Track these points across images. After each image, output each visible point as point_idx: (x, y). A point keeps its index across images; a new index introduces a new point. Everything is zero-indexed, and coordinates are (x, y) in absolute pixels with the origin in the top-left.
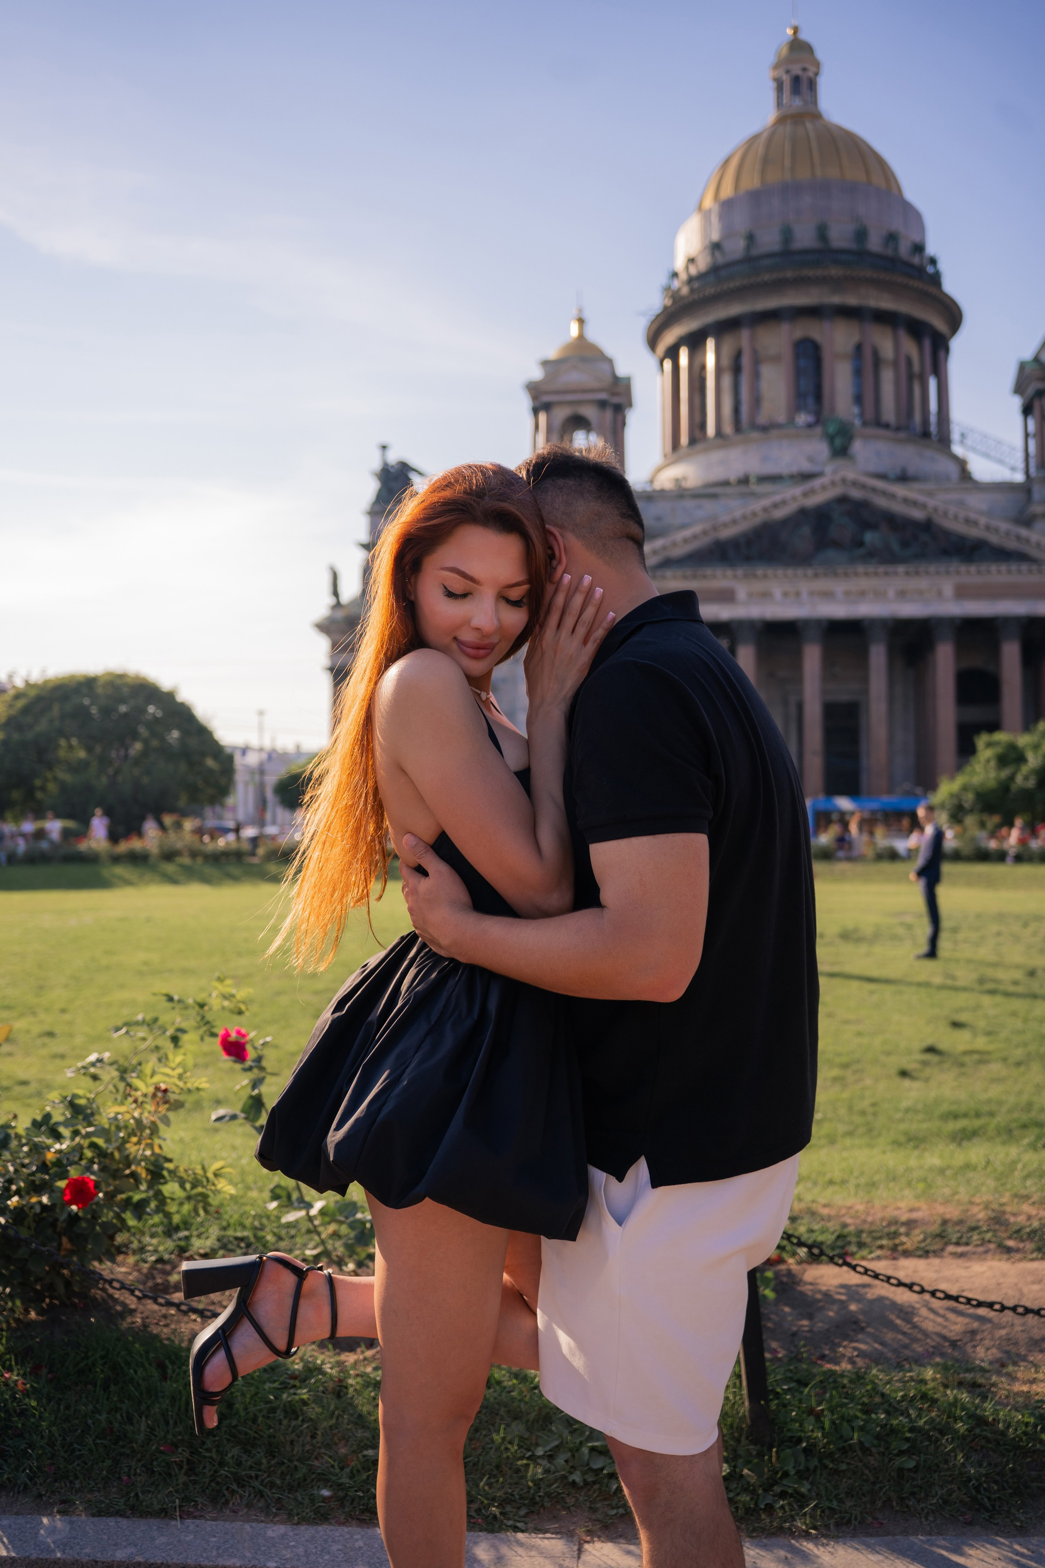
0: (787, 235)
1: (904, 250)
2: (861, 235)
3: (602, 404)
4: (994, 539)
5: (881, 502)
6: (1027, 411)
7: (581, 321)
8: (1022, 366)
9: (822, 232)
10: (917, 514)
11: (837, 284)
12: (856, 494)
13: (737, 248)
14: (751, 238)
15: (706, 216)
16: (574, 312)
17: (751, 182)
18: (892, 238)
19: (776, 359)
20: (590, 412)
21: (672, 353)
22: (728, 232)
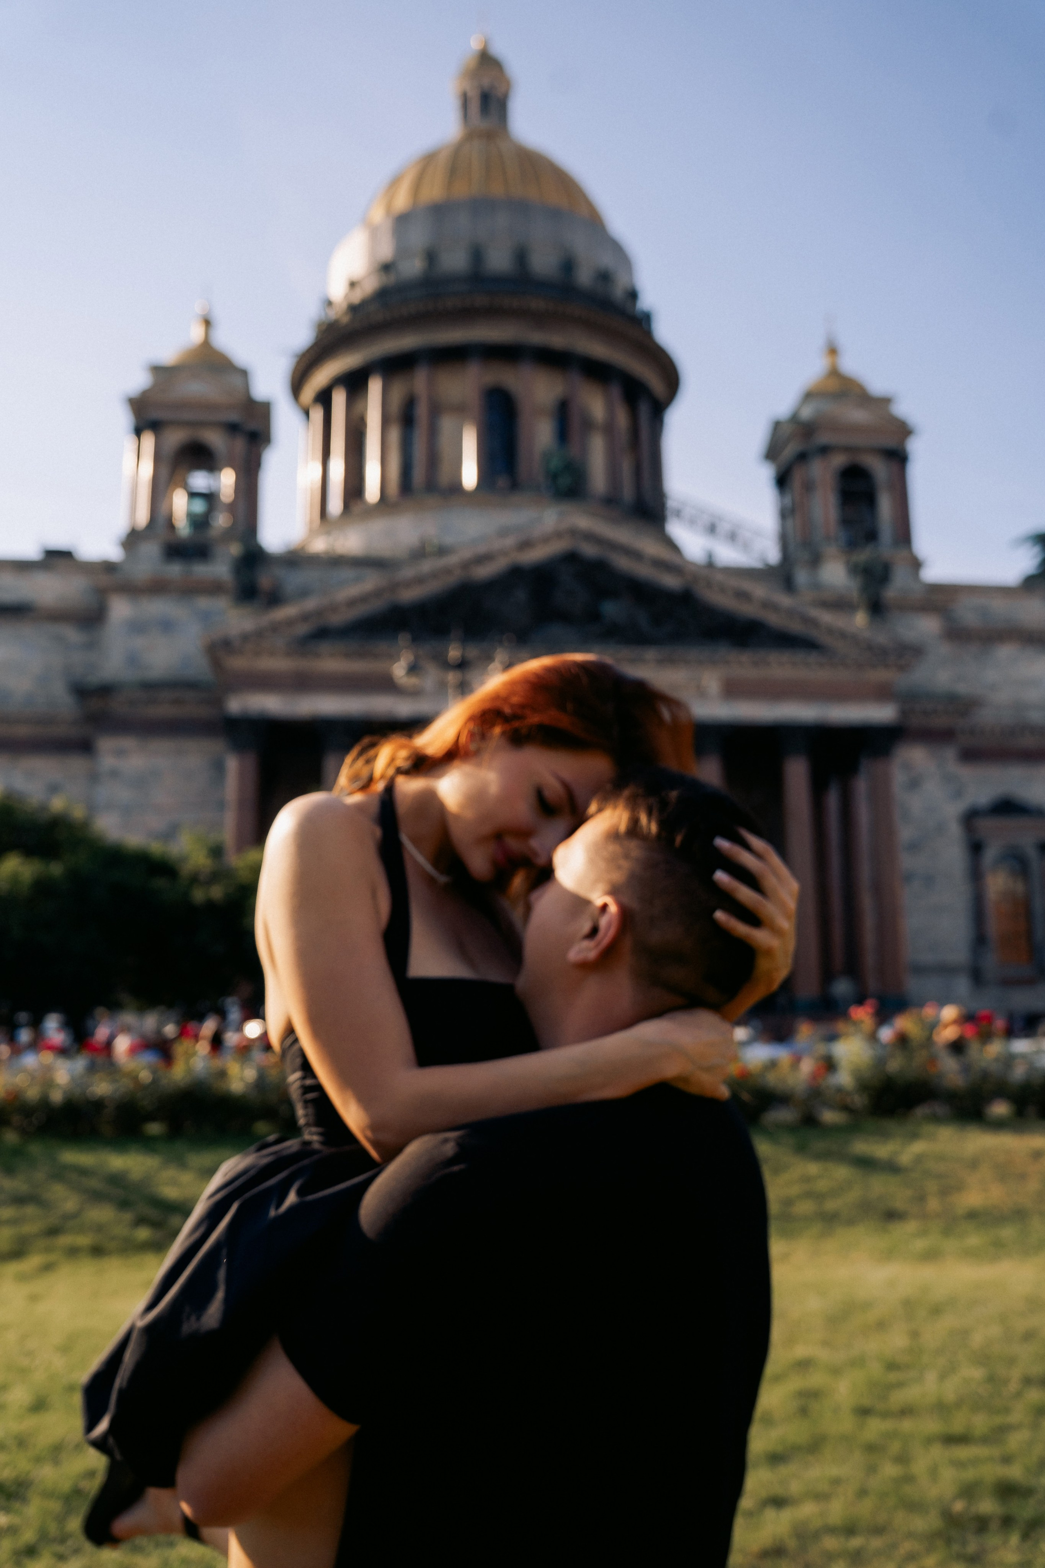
0: (477, 255)
1: (618, 292)
2: (568, 266)
3: (233, 428)
4: (773, 619)
5: (622, 563)
6: (782, 481)
7: (208, 323)
8: (777, 426)
9: (521, 256)
10: (671, 582)
11: (539, 319)
12: (589, 550)
13: (414, 267)
14: (431, 256)
15: (374, 232)
16: (198, 308)
17: (434, 192)
18: (605, 277)
19: (460, 410)
20: (215, 439)
21: (324, 398)
22: (402, 250)
